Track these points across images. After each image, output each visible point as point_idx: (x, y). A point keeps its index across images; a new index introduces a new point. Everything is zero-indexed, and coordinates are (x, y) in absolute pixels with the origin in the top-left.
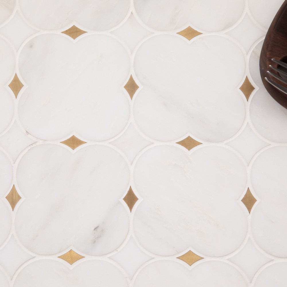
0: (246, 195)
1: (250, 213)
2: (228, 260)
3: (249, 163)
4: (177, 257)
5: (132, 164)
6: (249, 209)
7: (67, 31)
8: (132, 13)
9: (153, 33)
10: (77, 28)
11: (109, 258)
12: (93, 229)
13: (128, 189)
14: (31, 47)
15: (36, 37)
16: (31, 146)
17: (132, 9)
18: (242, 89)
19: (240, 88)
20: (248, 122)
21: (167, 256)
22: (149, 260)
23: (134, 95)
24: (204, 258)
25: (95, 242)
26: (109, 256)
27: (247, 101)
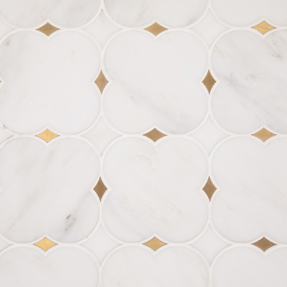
0: (207, 184)
1: (210, 201)
2: (190, 245)
3: (210, 153)
4: (143, 243)
5: (101, 156)
6: (210, 197)
7: (41, 28)
8: (102, 10)
9: (122, 29)
10: (50, 25)
11: (81, 245)
12: (66, 217)
13: (98, 180)
14: (8, 44)
15: (12, 34)
16: (9, 140)
17: (102, 6)
18: (204, 82)
19: (203, 82)
20: (209, 114)
21: (134, 242)
22: (117, 246)
23: (104, 89)
24: (167, 244)
25: (67, 229)
26: (80, 242)
27: (209, 93)
